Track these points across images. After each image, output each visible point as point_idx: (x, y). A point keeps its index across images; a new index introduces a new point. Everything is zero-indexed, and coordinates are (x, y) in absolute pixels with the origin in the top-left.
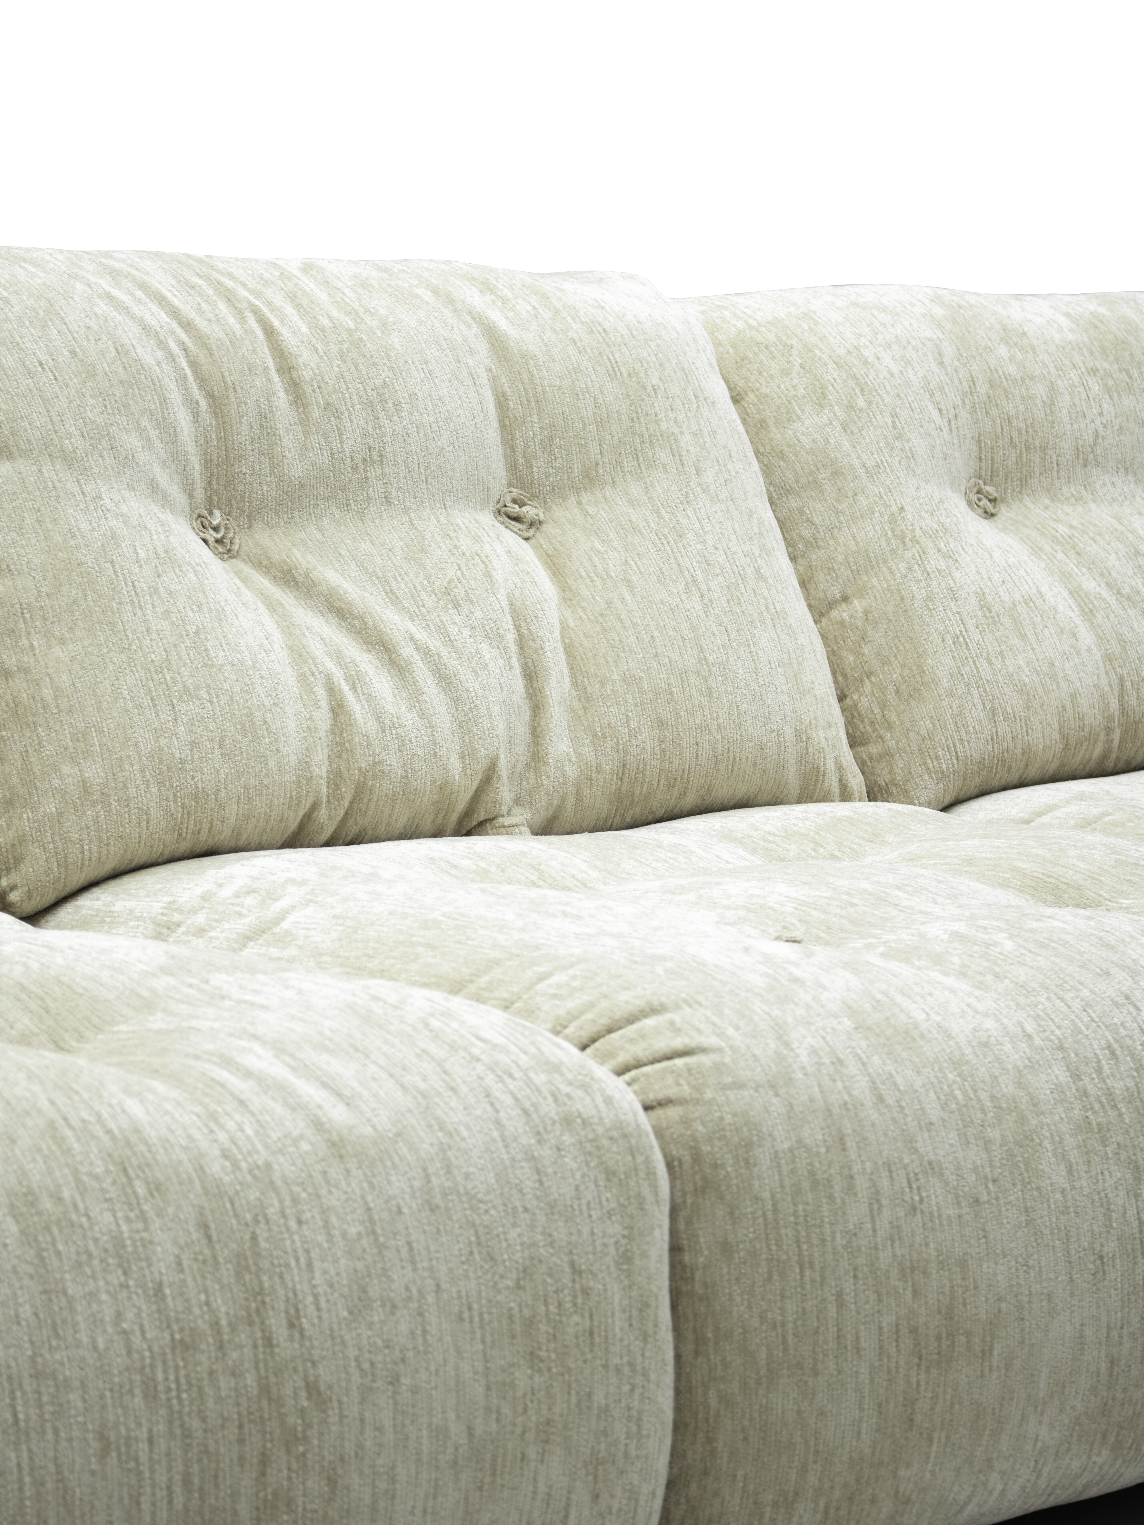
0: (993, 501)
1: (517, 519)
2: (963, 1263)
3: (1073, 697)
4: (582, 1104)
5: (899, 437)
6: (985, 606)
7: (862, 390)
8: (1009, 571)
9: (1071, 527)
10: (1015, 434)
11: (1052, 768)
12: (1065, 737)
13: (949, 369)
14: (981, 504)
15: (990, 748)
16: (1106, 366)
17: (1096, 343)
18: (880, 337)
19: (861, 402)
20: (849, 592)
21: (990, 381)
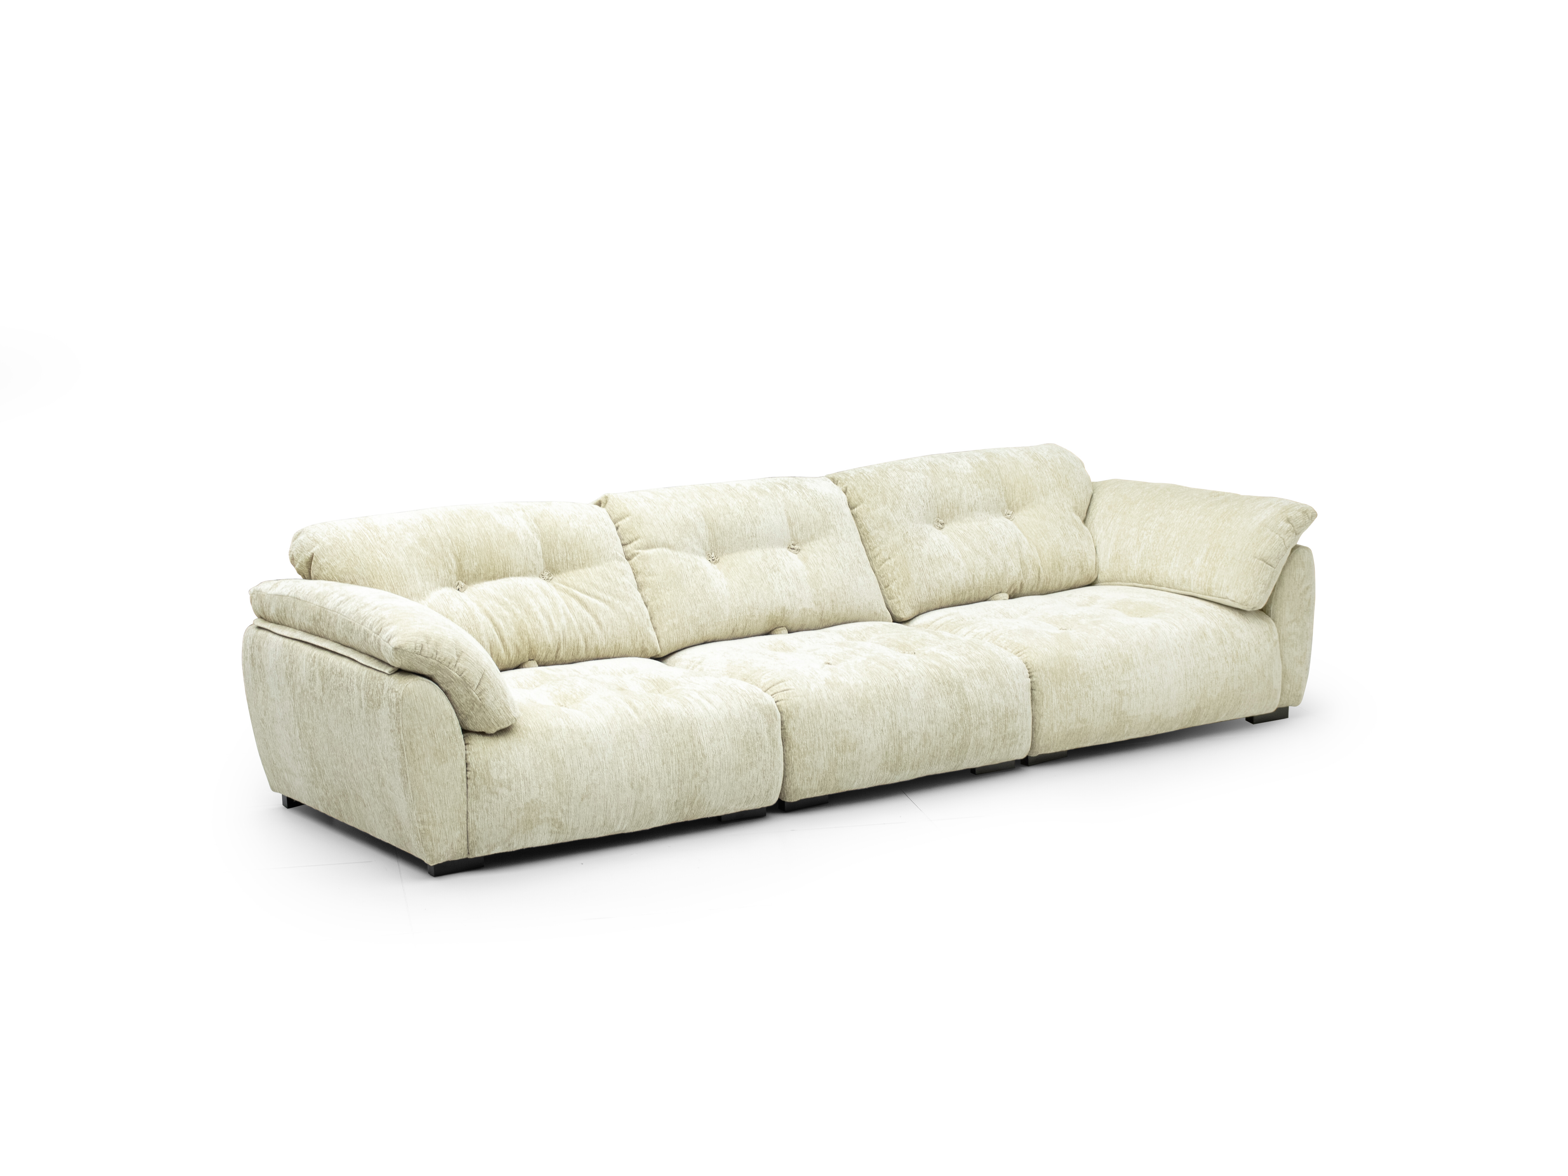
0: (942, 524)
1: (794, 549)
2: (847, 731)
3: (956, 582)
5: (908, 511)
6: (930, 559)
7: (898, 498)
8: (940, 547)
9: (965, 531)
10: (949, 504)
11: (951, 603)
12: (954, 594)
13: (928, 487)
14: (938, 525)
16: (980, 480)
17: (978, 473)
18: (906, 480)
19: (897, 502)
20: (890, 556)
21: (941, 489)
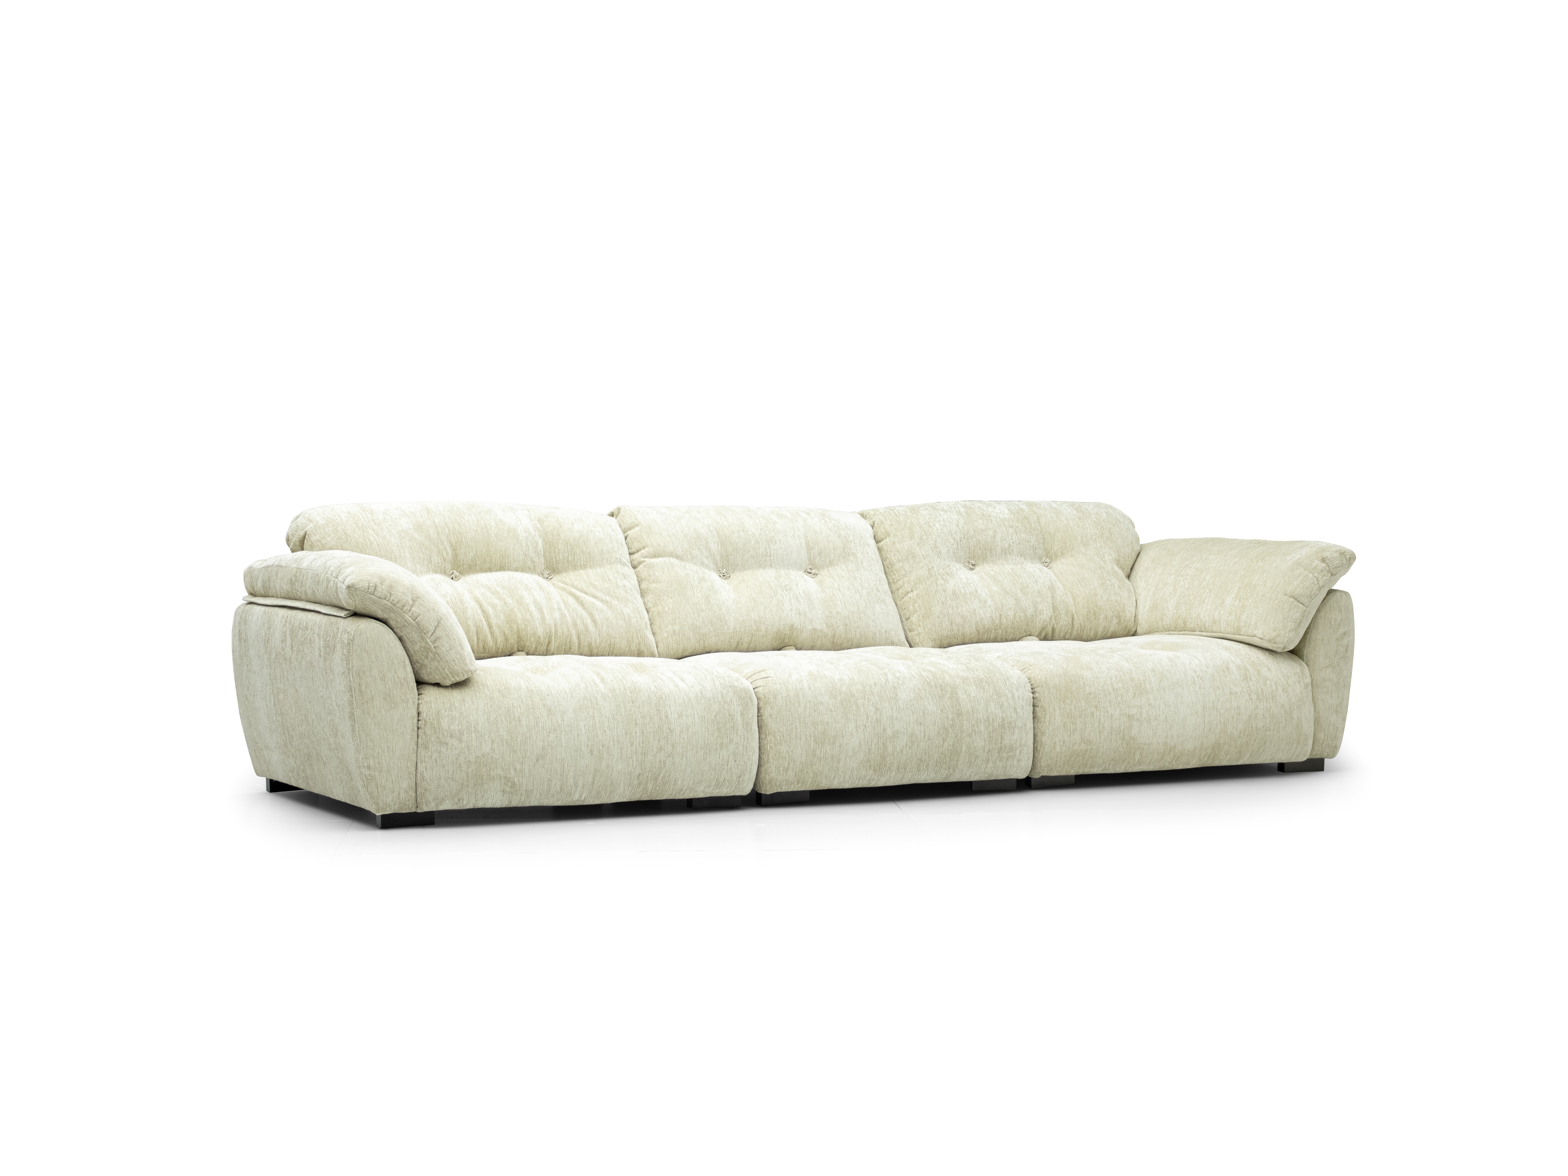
0: (974, 565)
1: (810, 573)
2: (827, 723)
3: (981, 619)
4: (736, 684)
5: (936, 548)
6: (955, 594)
7: (926, 534)
8: (967, 585)
9: (996, 572)
10: (981, 546)
11: (976, 639)
12: (978, 631)
13: (960, 528)
14: (969, 566)
15: (950, 633)
16: (1017, 525)
17: (1016, 518)
18: (938, 520)
19: (925, 538)
20: (913, 589)
21: (974, 530)
